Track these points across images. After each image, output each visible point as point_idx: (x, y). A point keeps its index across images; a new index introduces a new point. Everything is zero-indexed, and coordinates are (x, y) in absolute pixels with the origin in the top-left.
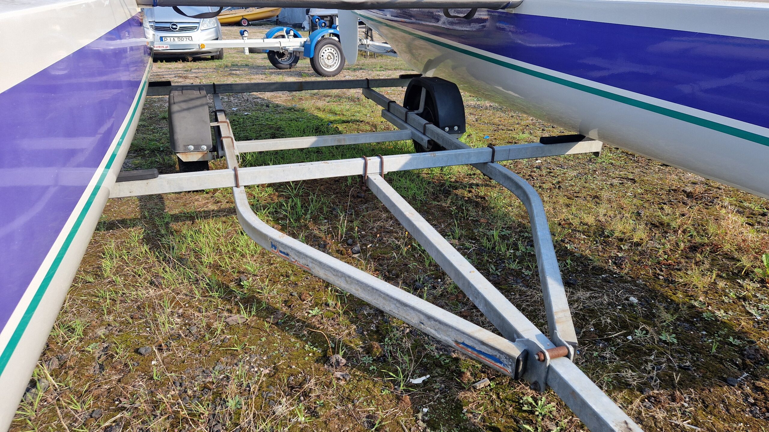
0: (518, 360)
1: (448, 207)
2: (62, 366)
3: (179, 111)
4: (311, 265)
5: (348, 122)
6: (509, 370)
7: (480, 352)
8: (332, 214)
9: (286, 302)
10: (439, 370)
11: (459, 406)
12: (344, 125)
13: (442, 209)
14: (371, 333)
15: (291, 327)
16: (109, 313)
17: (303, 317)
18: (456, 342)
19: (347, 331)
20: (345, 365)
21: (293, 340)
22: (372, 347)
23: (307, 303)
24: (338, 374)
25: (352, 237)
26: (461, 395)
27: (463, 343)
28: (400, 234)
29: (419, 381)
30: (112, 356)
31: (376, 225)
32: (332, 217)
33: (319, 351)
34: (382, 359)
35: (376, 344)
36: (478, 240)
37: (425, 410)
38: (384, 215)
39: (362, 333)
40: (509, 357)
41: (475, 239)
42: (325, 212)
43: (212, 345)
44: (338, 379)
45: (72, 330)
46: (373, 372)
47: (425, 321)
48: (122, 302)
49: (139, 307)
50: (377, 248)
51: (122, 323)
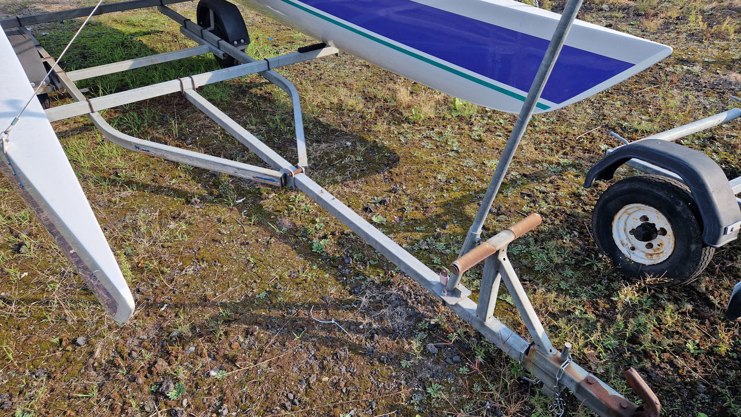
0: (281, 178)
1: (247, 104)
4: (165, 155)
5: (149, 33)
6: (278, 184)
7: (265, 179)
8: (163, 120)
9: (153, 180)
10: (250, 195)
11: (261, 206)
12: (147, 37)
13: (242, 106)
14: (211, 186)
15: (162, 192)
17: (167, 185)
18: (254, 177)
19: (196, 188)
20: (200, 203)
21: (166, 197)
22: (213, 192)
23: (167, 178)
24: (198, 207)
25: (183, 135)
26: (262, 202)
27: (257, 177)
28: (216, 128)
29: (240, 201)
31: (198, 124)
32: (164, 123)
33: (183, 200)
34: (220, 196)
35: (215, 190)
36: (267, 124)
37: (245, 211)
38: (202, 116)
39: (205, 187)
40: (277, 178)
41: (266, 124)
42: (157, 119)
43: (117, 209)
44: (198, 209)
46: (216, 202)
47: (237, 171)
50: (203, 139)
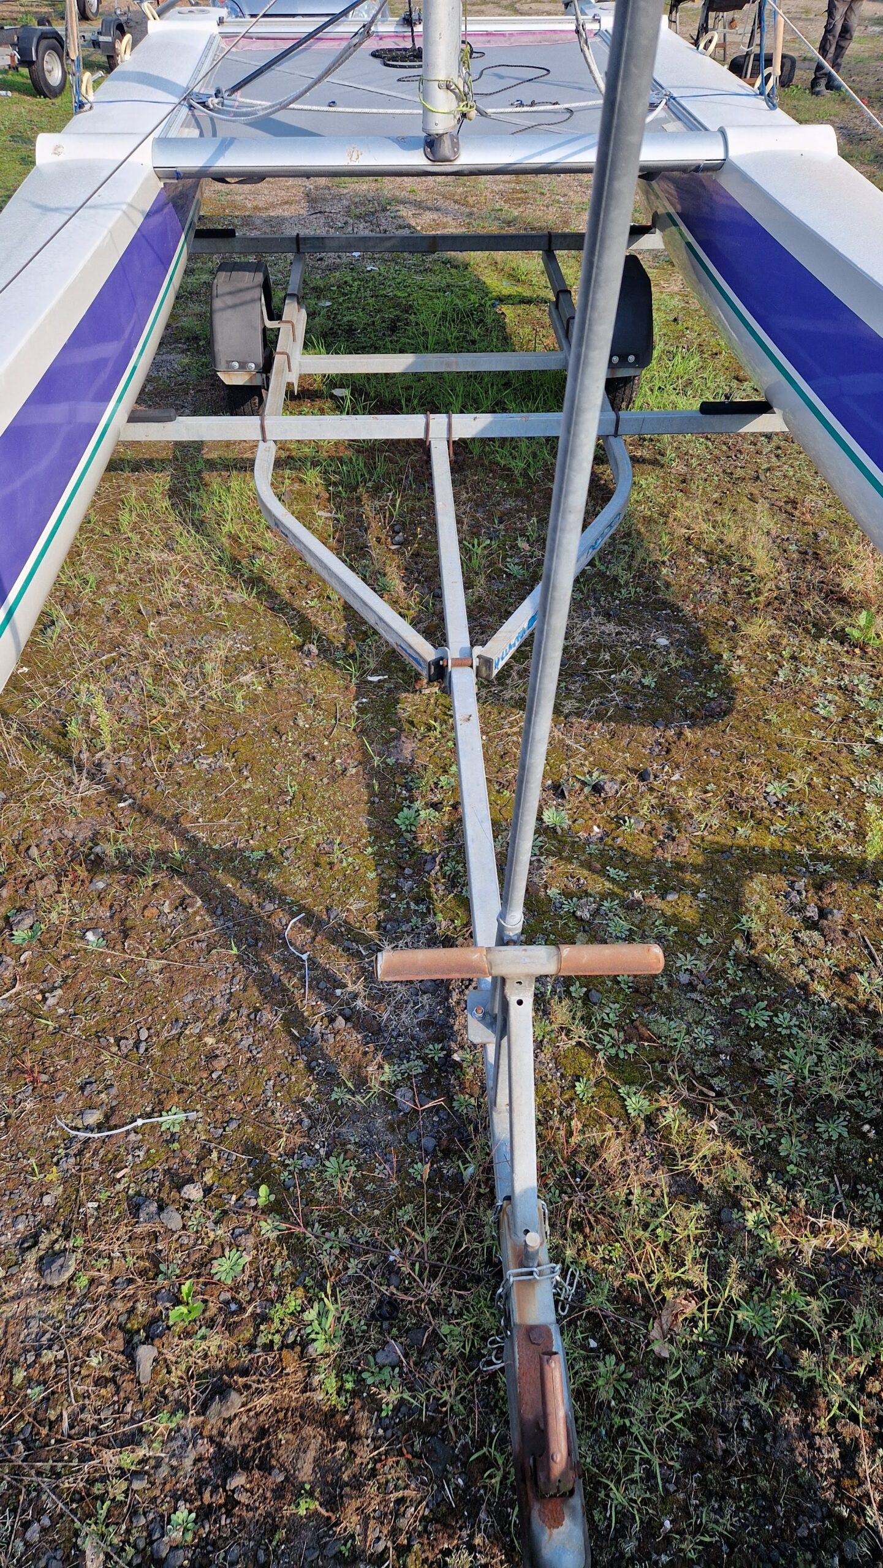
0: (429, 663)
2: (77, 613)
3: (222, 309)
5: (528, 301)
6: (425, 673)
7: (410, 655)
8: (401, 484)
9: (291, 589)
10: (400, 674)
11: (396, 703)
12: (520, 309)
14: (358, 633)
15: (285, 614)
16: (121, 571)
17: (301, 606)
18: (397, 644)
19: (336, 627)
20: (315, 655)
21: (281, 626)
23: (312, 592)
24: (306, 661)
25: (404, 522)
26: (404, 696)
27: (400, 646)
29: (375, 679)
30: (118, 612)
33: (299, 640)
34: (353, 656)
37: (364, 700)
39: (350, 631)
40: (422, 660)
43: (206, 618)
44: (304, 665)
45: (86, 582)
46: (338, 665)
47: (378, 621)
48: (135, 562)
49: (149, 571)
51: (131, 583)
